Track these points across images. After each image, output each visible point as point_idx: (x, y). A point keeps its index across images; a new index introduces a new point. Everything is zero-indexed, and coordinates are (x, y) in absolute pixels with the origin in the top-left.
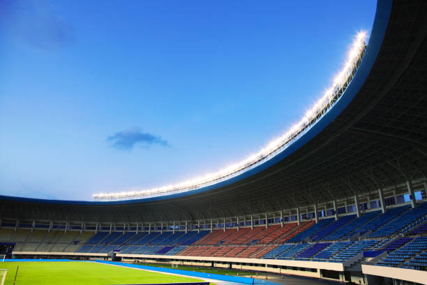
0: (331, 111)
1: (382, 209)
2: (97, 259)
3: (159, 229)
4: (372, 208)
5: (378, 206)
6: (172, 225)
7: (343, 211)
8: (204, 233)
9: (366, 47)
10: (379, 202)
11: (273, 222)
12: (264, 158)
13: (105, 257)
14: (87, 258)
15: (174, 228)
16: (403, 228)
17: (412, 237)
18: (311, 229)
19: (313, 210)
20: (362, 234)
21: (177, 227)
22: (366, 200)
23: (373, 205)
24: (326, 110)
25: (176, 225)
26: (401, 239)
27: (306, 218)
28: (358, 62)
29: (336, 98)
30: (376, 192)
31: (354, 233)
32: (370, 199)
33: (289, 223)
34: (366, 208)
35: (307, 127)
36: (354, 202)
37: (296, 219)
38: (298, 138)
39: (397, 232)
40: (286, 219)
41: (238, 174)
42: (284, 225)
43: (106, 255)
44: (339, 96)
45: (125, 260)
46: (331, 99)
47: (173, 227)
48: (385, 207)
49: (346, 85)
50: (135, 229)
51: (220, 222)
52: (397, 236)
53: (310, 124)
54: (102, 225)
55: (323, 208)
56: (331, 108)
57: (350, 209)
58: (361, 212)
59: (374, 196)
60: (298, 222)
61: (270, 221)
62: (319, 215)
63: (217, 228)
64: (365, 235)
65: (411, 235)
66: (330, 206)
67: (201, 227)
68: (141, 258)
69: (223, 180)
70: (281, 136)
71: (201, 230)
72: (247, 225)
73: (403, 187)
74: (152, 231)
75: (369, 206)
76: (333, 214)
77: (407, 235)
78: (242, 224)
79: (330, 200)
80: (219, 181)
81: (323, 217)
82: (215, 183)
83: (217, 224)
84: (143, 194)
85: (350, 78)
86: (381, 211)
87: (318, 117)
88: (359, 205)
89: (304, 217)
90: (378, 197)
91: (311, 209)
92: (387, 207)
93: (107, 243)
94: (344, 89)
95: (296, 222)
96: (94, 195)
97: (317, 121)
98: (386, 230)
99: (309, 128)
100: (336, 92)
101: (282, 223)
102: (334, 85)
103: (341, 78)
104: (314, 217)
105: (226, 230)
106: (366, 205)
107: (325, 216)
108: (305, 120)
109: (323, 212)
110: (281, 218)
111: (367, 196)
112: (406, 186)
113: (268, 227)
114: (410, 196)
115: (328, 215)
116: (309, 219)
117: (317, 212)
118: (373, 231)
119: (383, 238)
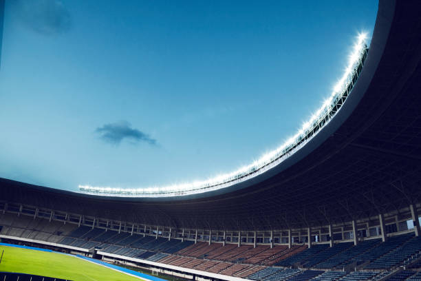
0: (329, 124)
1: (383, 237)
2: (78, 253)
3: (142, 231)
4: (371, 235)
5: (378, 233)
6: (156, 229)
7: (339, 237)
8: (188, 244)
9: (367, 50)
10: (380, 229)
11: (262, 242)
12: (255, 172)
13: (86, 253)
14: (69, 251)
15: (158, 233)
16: (405, 259)
17: (414, 270)
18: (303, 253)
19: (307, 233)
20: (358, 264)
21: (160, 233)
22: (365, 226)
23: (373, 232)
24: (324, 122)
25: (159, 230)
26: (402, 272)
27: (297, 241)
28: (360, 68)
29: (335, 109)
30: (377, 217)
31: (351, 262)
32: (370, 226)
33: (279, 244)
34: (365, 236)
35: (303, 140)
36: (352, 228)
37: (287, 242)
38: (293, 152)
39: (399, 264)
40: (276, 241)
41: (228, 185)
42: (274, 246)
43: (87, 250)
44: (339, 106)
45: (105, 259)
46: (329, 110)
47: (156, 232)
48: (385, 236)
49: (345, 94)
50: (118, 228)
51: (205, 233)
52: (398, 269)
53: (306, 138)
54: (86, 218)
55: (317, 233)
56: (330, 120)
57: (347, 235)
58: (359, 239)
59: (376, 222)
60: (289, 244)
61: (258, 240)
62: (313, 239)
63: (202, 240)
64: (362, 265)
65: (413, 268)
66: (325, 230)
67: (185, 237)
68: (122, 260)
70: (275, 149)
71: (185, 239)
72: (233, 241)
73: (406, 212)
74: (135, 233)
75: (368, 233)
76: (328, 240)
77: (409, 268)
78: (229, 240)
79: (325, 225)
81: (317, 243)
83: (202, 236)
84: (129, 193)
85: (350, 87)
86: (381, 239)
87: (315, 130)
88: (357, 232)
89: (296, 241)
90: (379, 224)
91: (304, 233)
92: (388, 235)
93: (89, 239)
94: (344, 99)
95: (286, 244)
96: (80, 187)
97: (314, 135)
98: (386, 261)
99: (305, 142)
100: (335, 103)
101: (271, 244)
102: (333, 94)
103: (340, 86)
104: (307, 241)
105: (211, 243)
106: (364, 231)
107: (319, 241)
108: (302, 133)
109: (316, 237)
110: (271, 239)
111: (367, 222)
112: (410, 211)
113: (257, 246)
114: (414, 222)
115: (322, 240)
116: (301, 242)
117: (311, 237)
118: (371, 262)
119: (382, 270)
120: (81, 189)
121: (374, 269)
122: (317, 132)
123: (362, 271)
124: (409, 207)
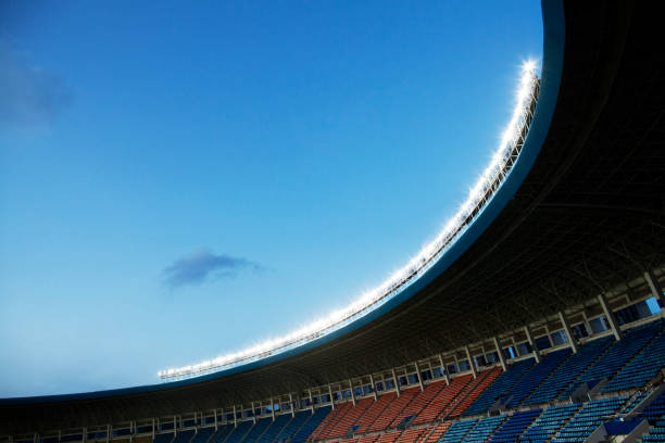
0: (505, 184)
1: (614, 332)
3: (250, 414)
4: (596, 332)
5: (605, 328)
6: (268, 403)
7: (545, 343)
8: (322, 413)
10: (606, 320)
11: (431, 378)
12: (416, 274)
15: (273, 409)
18: (498, 383)
19: (494, 347)
20: (591, 385)
22: (581, 318)
23: (597, 328)
24: (498, 183)
27: (485, 364)
28: (533, 106)
29: (509, 163)
30: (595, 301)
31: (576, 386)
32: (588, 317)
33: (457, 375)
34: (585, 335)
36: (560, 325)
37: (469, 368)
40: (451, 370)
42: (451, 381)
44: (514, 159)
46: (502, 166)
47: (270, 408)
48: (618, 330)
49: (520, 142)
50: (213, 420)
55: (510, 342)
56: (505, 179)
57: (558, 339)
58: (578, 342)
59: (596, 309)
60: (472, 372)
61: (424, 376)
62: (507, 355)
63: (341, 401)
66: (520, 336)
67: (315, 401)
71: (317, 406)
72: (388, 388)
73: (640, 286)
74: (240, 420)
75: (588, 329)
76: (531, 352)
78: (381, 388)
79: (518, 326)
81: (513, 359)
83: (339, 393)
86: (613, 336)
87: (487, 197)
88: (572, 330)
89: (482, 362)
90: (601, 311)
91: (490, 346)
92: (622, 328)
94: (519, 148)
95: (468, 373)
96: (160, 374)
97: (487, 204)
98: (632, 374)
100: (507, 155)
101: (445, 378)
102: (504, 145)
104: (498, 360)
105: (357, 402)
106: (582, 327)
107: (516, 356)
109: (511, 350)
110: (443, 368)
111: (581, 310)
112: (646, 282)
113: (425, 387)
114: (658, 301)
115: (522, 354)
116: (490, 364)
117: (502, 351)
118: (610, 379)
119: (632, 392)
120: (162, 377)
121: (619, 391)
123: (601, 398)
124: (643, 276)
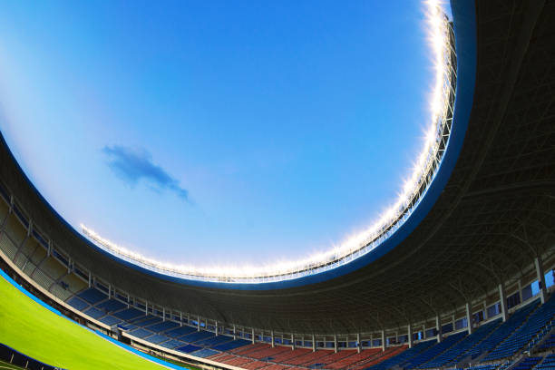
0: (438, 175)
1: (503, 315)
2: (97, 329)
3: (178, 319)
4: (489, 318)
5: (497, 312)
6: (196, 320)
7: (449, 328)
8: (241, 343)
10: (500, 306)
11: (345, 346)
12: (336, 261)
13: (108, 331)
14: (84, 322)
16: (530, 341)
17: (540, 355)
18: (402, 355)
19: (407, 332)
21: (203, 325)
22: (482, 306)
23: (491, 312)
24: (432, 173)
25: (201, 321)
26: (527, 360)
27: (394, 343)
29: (442, 147)
30: (496, 290)
31: (464, 357)
32: (487, 305)
33: (369, 348)
34: (481, 319)
35: (406, 211)
36: (465, 314)
37: (380, 344)
38: (392, 232)
39: (522, 349)
40: (366, 344)
42: (362, 351)
43: (109, 328)
45: (135, 345)
46: (436, 149)
47: (198, 323)
48: (506, 313)
50: (144, 308)
51: (264, 334)
52: (521, 356)
53: (410, 207)
55: (421, 328)
56: (438, 168)
57: (460, 324)
58: (475, 326)
59: (494, 298)
60: (383, 347)
61: (340, 345)
62: (415, 337)
63: (262, 341)
64: (478, 358)
65: (539, 352)
66: (432, 324)
67: (238, 334)
68: (158, 350)
69: (270, 281)
70: (366, 229)
71: (238, 337)
72: (306, 345)
74: (168, 319)
75: (485, 315)
76: (435, 335)
77: (535, 353)
78: (300, 344)
79: (431, 316)
80: (264, 281)
81: (420, 340)
82: (258, 282)
83: (261, 337)
85: (451, 98)
86: (502, 318)
87: (421, 191)
88: (472, 317)
89: (393, 341)
90: (499, 298)
91: (402, 331)
92: (509, 311)
93: (107, 311)
94: (449, 123)
95: (379, 347)
97: (421, 199)
99: (409, 214)
101: (358, 348)
102: (434, 119)
103: (438, 101)
104: (406, 340)
105: (275, 346)
106: (481, 314)
107: (422, 338)
108: (404, 199)
109: (419, 334)
110: (358, 342)
111: (483, 300)
113: (338, 351)
114: (540, 284)
115: (427, 337)
116: (399, 343)
117: (412, 335)
118: (490, 352)
119: (503, 361)
122: (424, 193)
123: (478, 365)
124: (534, 261)
